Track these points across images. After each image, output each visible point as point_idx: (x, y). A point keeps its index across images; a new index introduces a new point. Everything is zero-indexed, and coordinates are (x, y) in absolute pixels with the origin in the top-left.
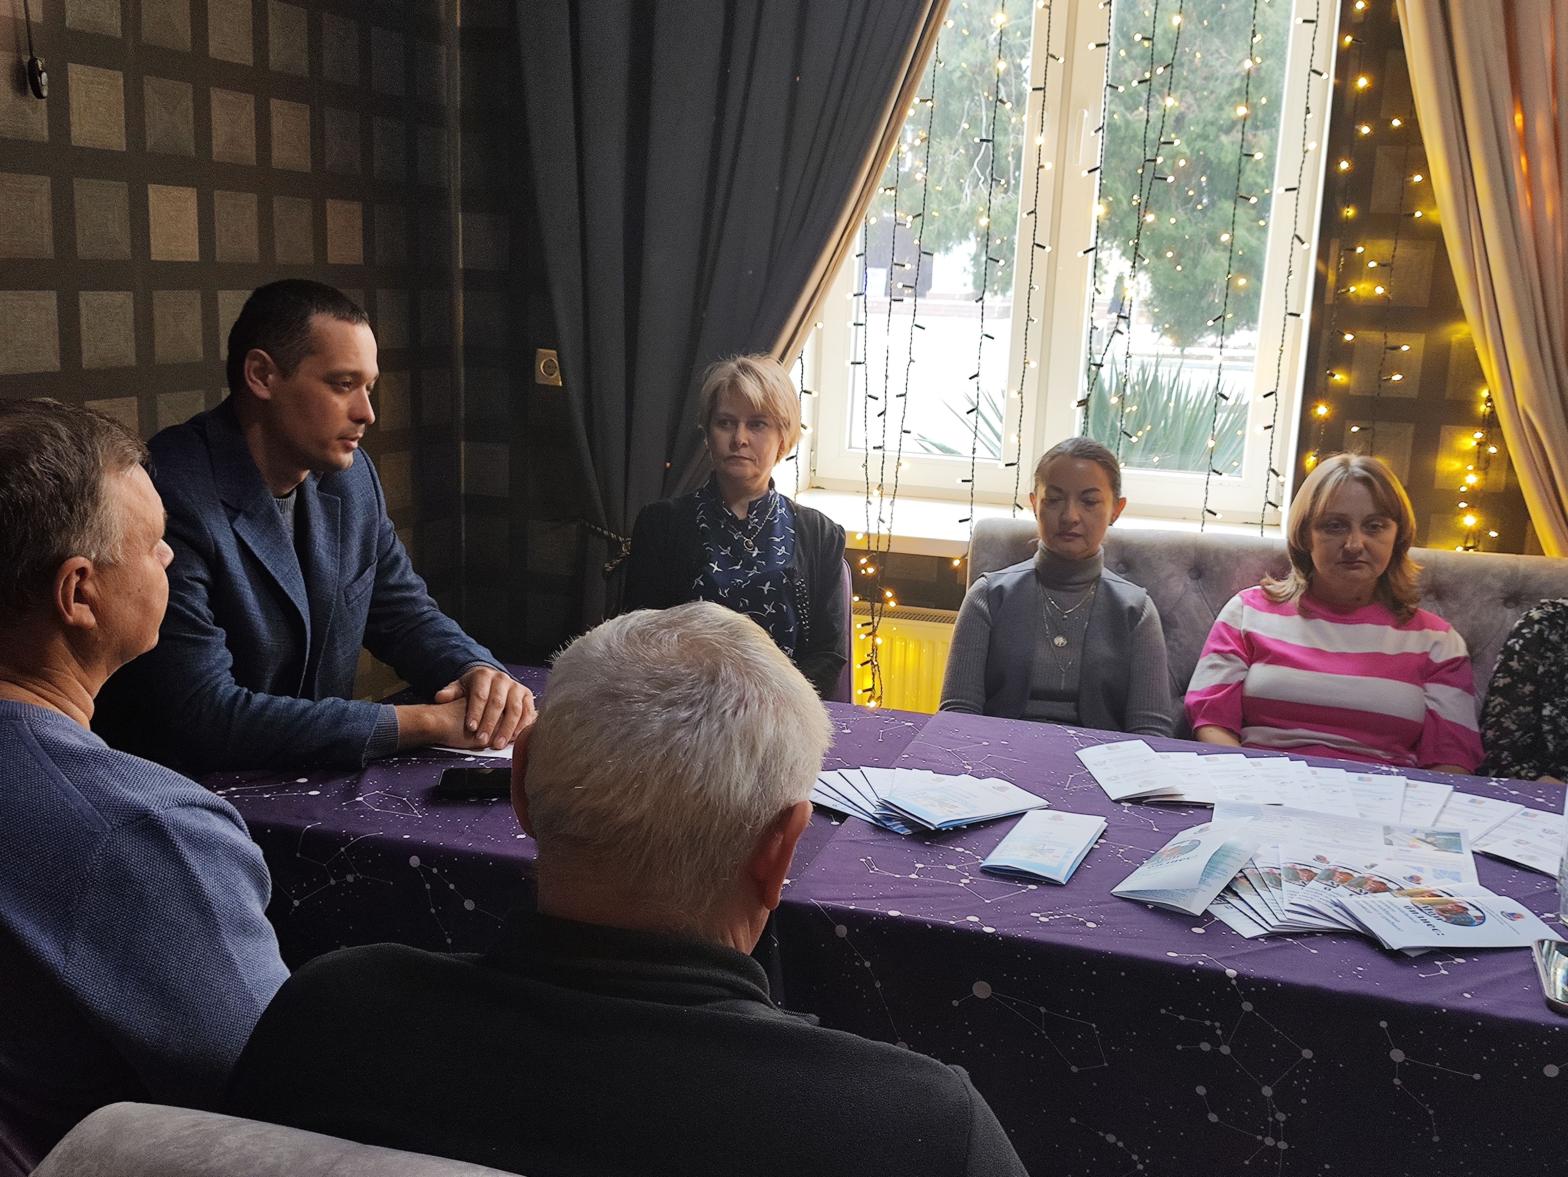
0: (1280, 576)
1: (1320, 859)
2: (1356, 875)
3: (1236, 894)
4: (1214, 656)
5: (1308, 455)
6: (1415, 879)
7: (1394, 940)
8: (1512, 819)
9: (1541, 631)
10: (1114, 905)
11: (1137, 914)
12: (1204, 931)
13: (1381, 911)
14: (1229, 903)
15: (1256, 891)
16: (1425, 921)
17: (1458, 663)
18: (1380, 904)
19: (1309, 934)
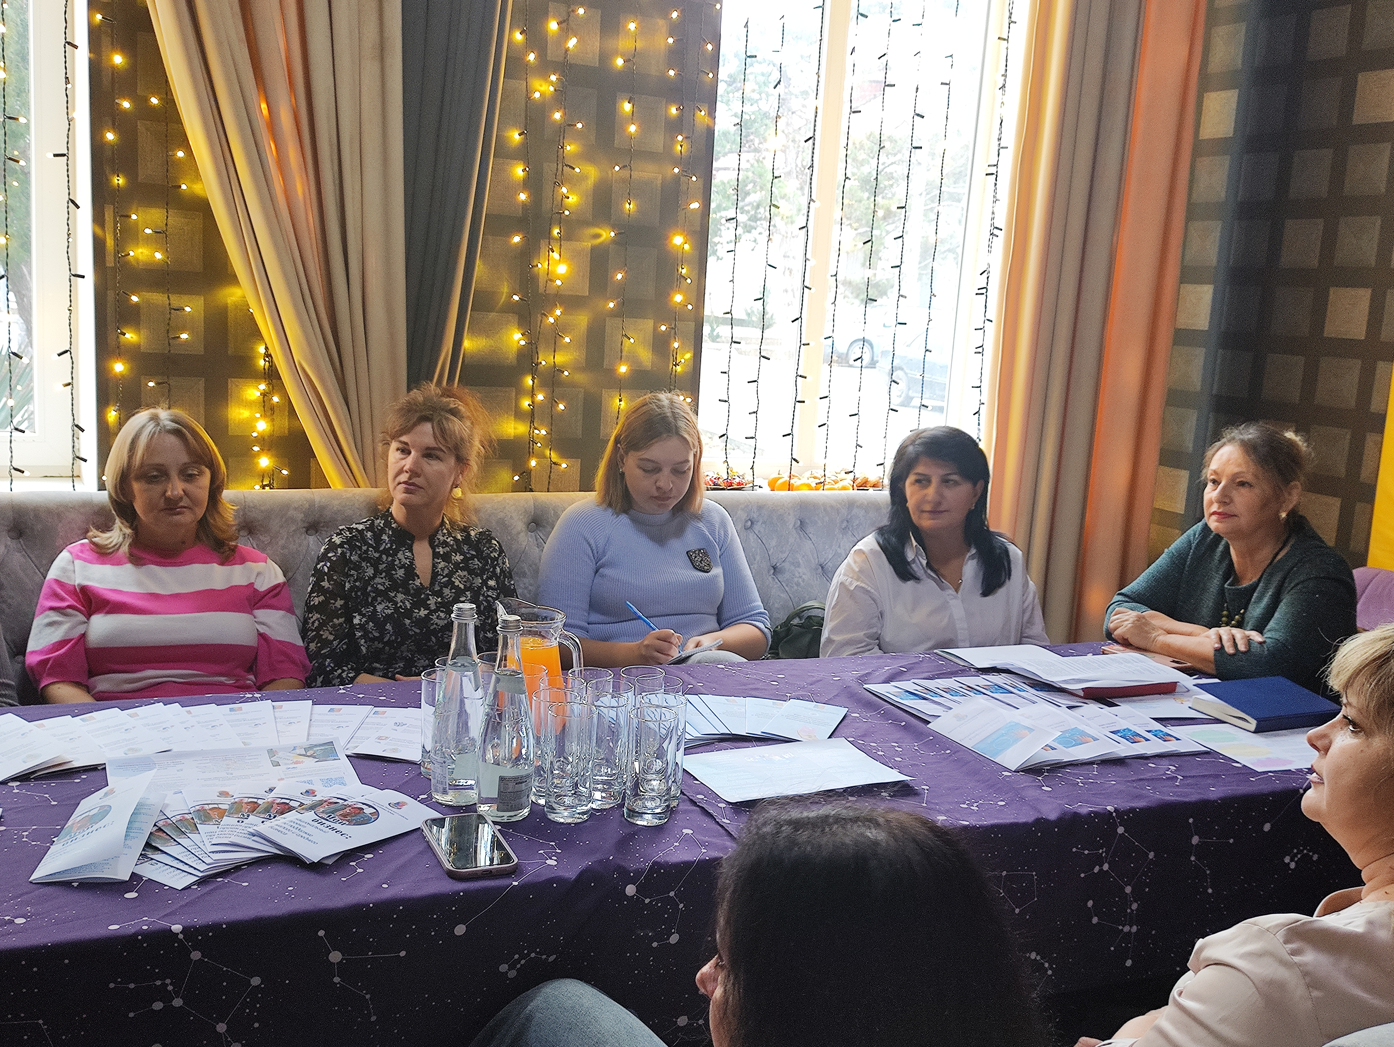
0: (106, 527)
1: (224, 794)
2: (260, 802)
3: (157, 849)
4: (51, 613)
5: (108, 410)
6: (309, 793)
7: (313, 853)
8: (368, 720)
9: (343, 553)
10: (37, 892)
11: (66, 897)
12: (136, 895)
13: (294, 830)
14: (152, 859)
15: (175, 840)
16: (333, 829)
17: (278, 590)
18: (292, 824)
19: (236, 869)
